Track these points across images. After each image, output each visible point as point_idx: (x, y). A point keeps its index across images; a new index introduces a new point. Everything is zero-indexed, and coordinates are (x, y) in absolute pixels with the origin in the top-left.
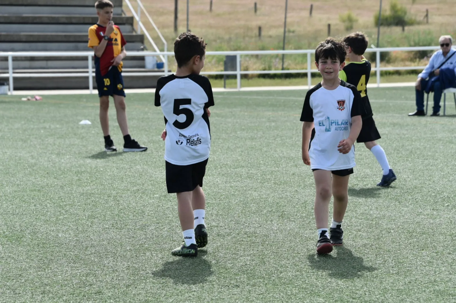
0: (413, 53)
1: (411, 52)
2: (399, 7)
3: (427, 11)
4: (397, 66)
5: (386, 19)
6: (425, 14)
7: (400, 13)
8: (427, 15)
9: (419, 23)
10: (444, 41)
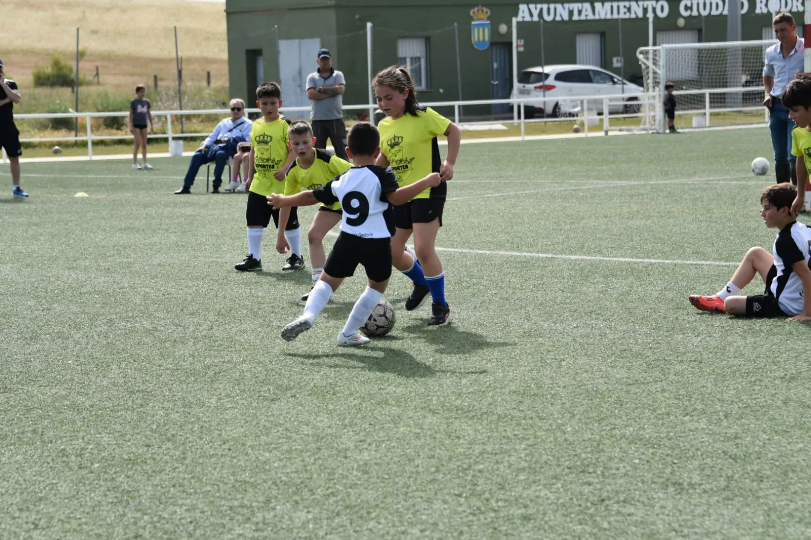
0: (102, 120)
1: (100, 118)
2: (63, 63)
3: (97, 68)
4: (101, 135)
5: (48, 78)
6: (95, 73)
7: (65, 71)
8: (97, 74)
9: (89, 83)
10: (234, 104)
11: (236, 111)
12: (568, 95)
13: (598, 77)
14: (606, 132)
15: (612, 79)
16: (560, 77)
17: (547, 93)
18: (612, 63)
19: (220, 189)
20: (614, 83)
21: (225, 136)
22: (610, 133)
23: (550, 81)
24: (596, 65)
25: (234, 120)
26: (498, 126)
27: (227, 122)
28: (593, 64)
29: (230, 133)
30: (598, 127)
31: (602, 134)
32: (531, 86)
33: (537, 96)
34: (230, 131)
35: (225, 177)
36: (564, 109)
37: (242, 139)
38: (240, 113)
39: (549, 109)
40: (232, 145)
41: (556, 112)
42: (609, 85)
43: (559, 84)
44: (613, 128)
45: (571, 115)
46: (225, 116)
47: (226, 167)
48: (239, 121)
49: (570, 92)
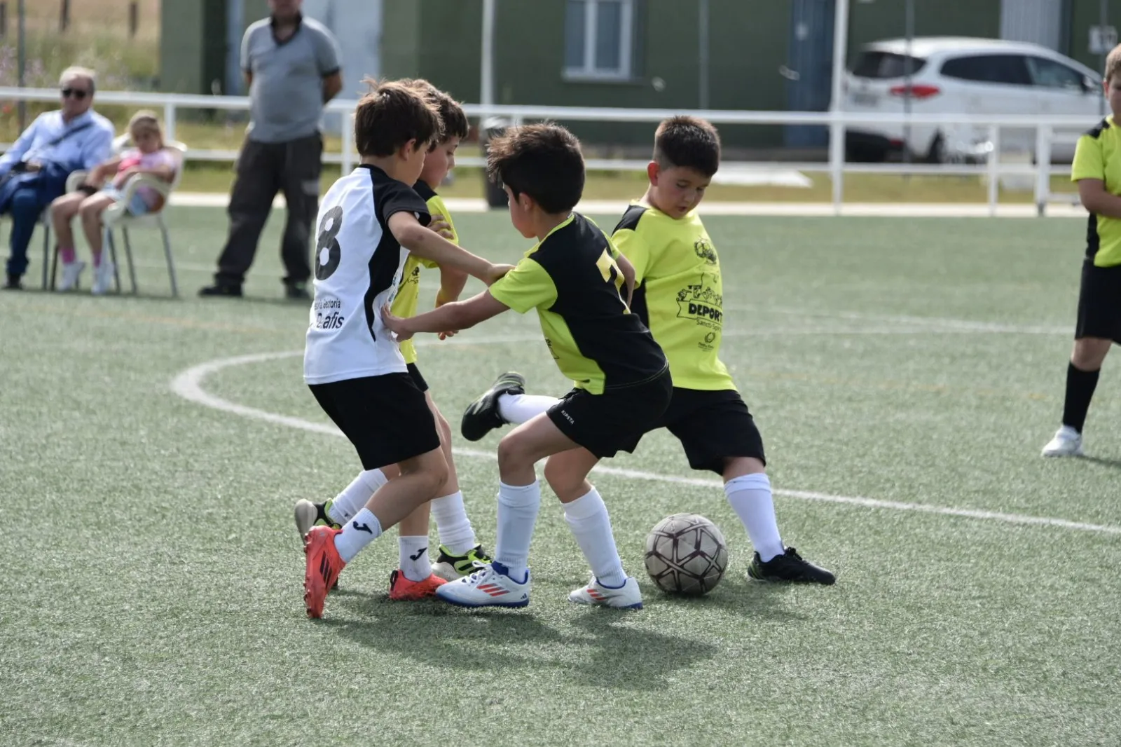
10: (73, 82)
11: (72, 97)
12: (969, 112)
13: (1046, 75)
14: (1041, 208)
15: (1079, 80)
16: (956, 68)
17: (917, 104)
18: (1086, 41)
19: (25, 280)
20: (1085, 89)
21: (37, 155)
22: (1052, 211)
23: (928, 77)
24: (1048, 45)
25: (67, 118)
26: (790, 176)
27: (52, 121)
28: (1042, 43)
29: (51, 150)
30: (1024, 194)
31: (1029, 211)
32: (880, 87)
33: (893, 110)
34: (55, 142)
35: (34, 253)
36: (956, 144)
37: (78, 165)
38: (84, 102)
39: (920, 144)
40: (53, 180)
41: (935, 152)
42: (1070, 95)
43: (951, 86)
44: (1059, 197)
45: (971, 160)
46: (51, 106)
47: (38, 232)
48: (78, 122)
49: (974, 105)
